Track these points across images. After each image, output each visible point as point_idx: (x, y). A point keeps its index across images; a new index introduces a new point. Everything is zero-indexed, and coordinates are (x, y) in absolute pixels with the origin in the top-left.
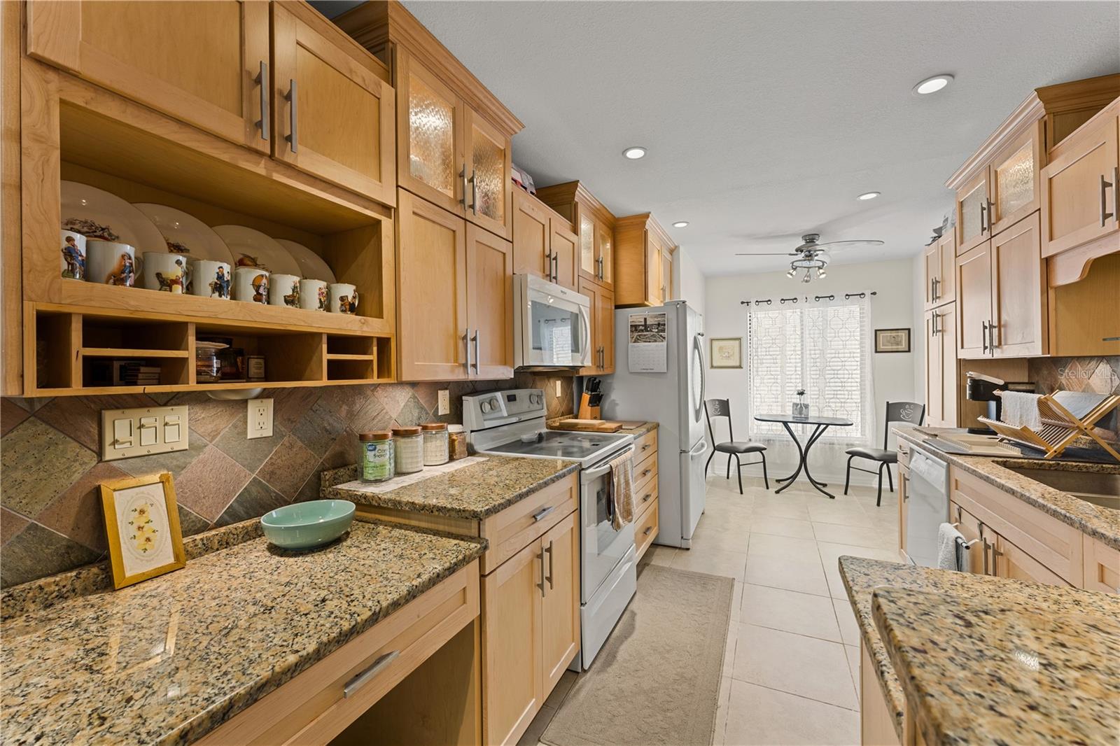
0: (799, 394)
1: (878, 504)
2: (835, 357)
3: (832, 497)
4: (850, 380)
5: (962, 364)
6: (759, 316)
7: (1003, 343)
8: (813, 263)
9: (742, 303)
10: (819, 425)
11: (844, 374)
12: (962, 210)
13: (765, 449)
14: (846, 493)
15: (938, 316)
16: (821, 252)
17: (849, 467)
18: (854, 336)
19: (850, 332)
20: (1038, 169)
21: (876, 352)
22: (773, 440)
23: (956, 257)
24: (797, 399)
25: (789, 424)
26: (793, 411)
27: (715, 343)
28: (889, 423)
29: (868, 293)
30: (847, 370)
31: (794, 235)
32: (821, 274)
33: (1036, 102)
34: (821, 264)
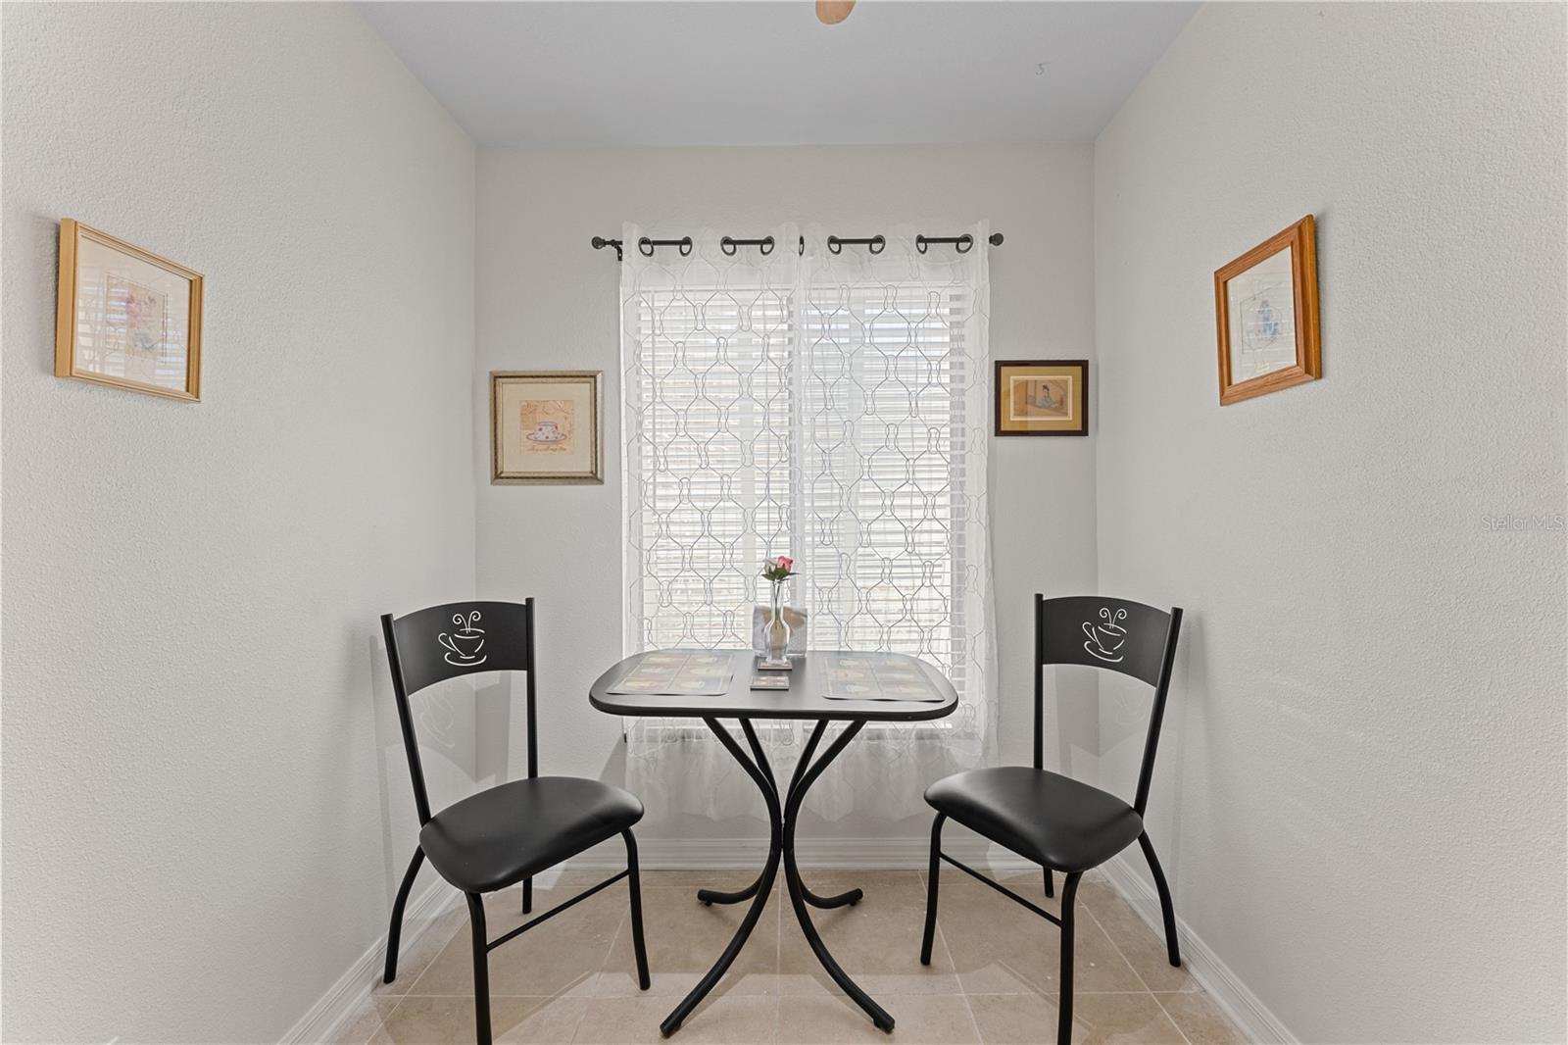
4: (926, 526)
9: (598, 243)
10: (824, 718)
24: (766, 592)
27: (507, 389)
28: (1047, 668)
29: (979, 238)
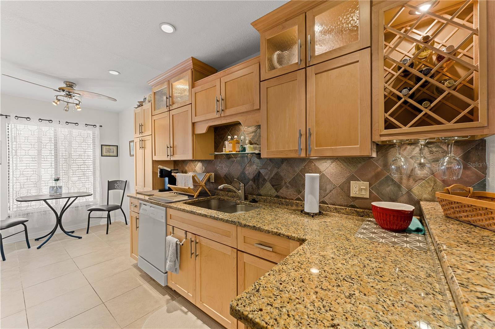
0: (55, 180)
1: (107, 233)
2: (79, 158)
3: (80, 238)
4: (87, 171)
5: (155, 163)
6: (18, 127)
7: (175, 154)
8: (71, 100)
10: (69, 198)
11: (84, 167)
12: (155, 96)
13: (27, 221)
14: (87, 233)
15: (142, 140)
16: (79, 95)
17: (89, 218)
18: (90, 147)
19: (88, 145)
20: (191, 88)
21: (102, 156)
22: (32, 213)
23: (152, 116)
24: (53, 184)
25: (47, 200)
26: (50, 191)
28: (109, 191)
29: (98, 125)
30: (86, 165)
31: (59, 78)
32: (78, 108)
33: (189, 63)
34: (78, 102)
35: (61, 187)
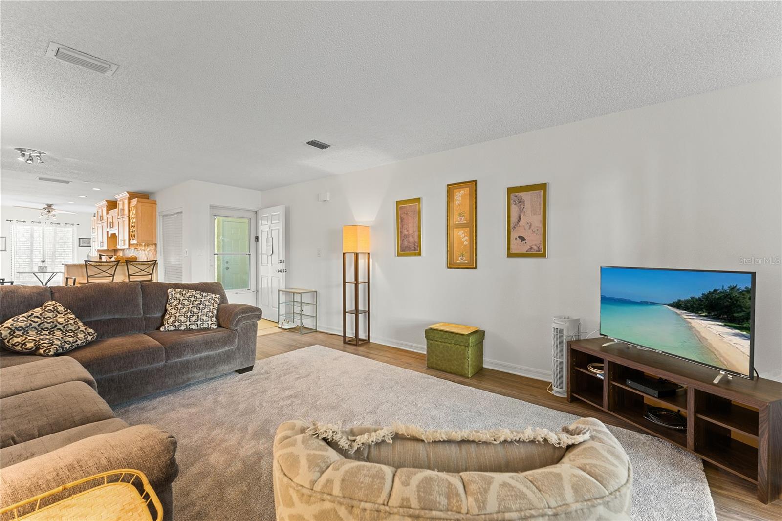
0: (42, 262)
6: (17, 227)
8: (50, 214)
18: (70, 240)
19: (68, 238)
21: (79, 246)
25: (35, 274)
26: (39, 268)
31: (42, 204)
34: (54, 214)
35: (46, 267)
